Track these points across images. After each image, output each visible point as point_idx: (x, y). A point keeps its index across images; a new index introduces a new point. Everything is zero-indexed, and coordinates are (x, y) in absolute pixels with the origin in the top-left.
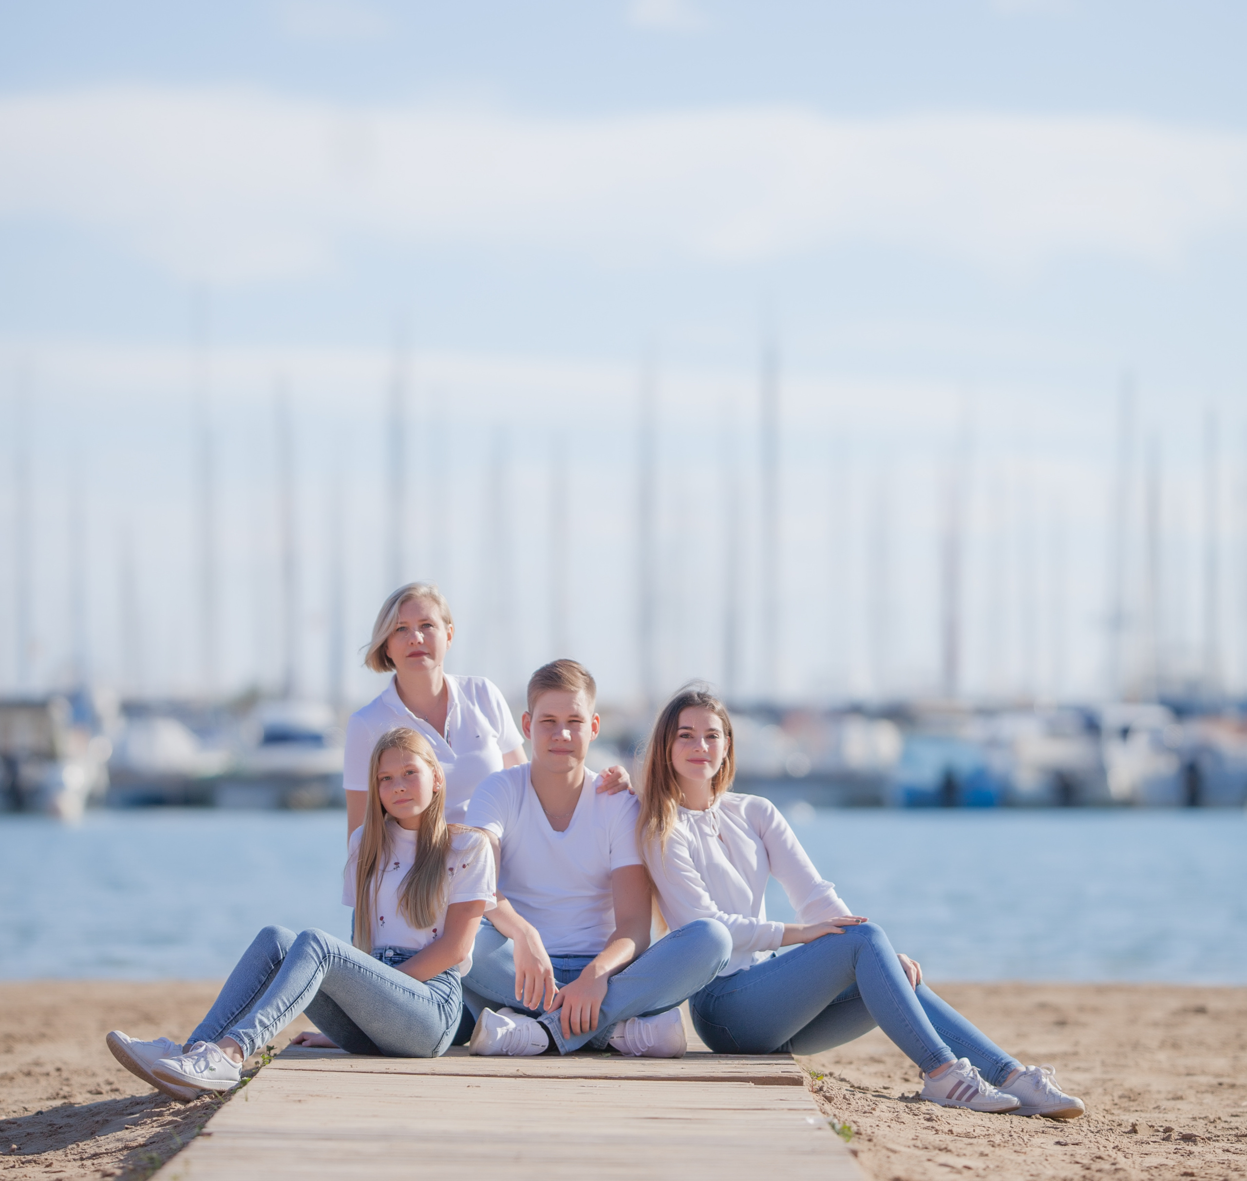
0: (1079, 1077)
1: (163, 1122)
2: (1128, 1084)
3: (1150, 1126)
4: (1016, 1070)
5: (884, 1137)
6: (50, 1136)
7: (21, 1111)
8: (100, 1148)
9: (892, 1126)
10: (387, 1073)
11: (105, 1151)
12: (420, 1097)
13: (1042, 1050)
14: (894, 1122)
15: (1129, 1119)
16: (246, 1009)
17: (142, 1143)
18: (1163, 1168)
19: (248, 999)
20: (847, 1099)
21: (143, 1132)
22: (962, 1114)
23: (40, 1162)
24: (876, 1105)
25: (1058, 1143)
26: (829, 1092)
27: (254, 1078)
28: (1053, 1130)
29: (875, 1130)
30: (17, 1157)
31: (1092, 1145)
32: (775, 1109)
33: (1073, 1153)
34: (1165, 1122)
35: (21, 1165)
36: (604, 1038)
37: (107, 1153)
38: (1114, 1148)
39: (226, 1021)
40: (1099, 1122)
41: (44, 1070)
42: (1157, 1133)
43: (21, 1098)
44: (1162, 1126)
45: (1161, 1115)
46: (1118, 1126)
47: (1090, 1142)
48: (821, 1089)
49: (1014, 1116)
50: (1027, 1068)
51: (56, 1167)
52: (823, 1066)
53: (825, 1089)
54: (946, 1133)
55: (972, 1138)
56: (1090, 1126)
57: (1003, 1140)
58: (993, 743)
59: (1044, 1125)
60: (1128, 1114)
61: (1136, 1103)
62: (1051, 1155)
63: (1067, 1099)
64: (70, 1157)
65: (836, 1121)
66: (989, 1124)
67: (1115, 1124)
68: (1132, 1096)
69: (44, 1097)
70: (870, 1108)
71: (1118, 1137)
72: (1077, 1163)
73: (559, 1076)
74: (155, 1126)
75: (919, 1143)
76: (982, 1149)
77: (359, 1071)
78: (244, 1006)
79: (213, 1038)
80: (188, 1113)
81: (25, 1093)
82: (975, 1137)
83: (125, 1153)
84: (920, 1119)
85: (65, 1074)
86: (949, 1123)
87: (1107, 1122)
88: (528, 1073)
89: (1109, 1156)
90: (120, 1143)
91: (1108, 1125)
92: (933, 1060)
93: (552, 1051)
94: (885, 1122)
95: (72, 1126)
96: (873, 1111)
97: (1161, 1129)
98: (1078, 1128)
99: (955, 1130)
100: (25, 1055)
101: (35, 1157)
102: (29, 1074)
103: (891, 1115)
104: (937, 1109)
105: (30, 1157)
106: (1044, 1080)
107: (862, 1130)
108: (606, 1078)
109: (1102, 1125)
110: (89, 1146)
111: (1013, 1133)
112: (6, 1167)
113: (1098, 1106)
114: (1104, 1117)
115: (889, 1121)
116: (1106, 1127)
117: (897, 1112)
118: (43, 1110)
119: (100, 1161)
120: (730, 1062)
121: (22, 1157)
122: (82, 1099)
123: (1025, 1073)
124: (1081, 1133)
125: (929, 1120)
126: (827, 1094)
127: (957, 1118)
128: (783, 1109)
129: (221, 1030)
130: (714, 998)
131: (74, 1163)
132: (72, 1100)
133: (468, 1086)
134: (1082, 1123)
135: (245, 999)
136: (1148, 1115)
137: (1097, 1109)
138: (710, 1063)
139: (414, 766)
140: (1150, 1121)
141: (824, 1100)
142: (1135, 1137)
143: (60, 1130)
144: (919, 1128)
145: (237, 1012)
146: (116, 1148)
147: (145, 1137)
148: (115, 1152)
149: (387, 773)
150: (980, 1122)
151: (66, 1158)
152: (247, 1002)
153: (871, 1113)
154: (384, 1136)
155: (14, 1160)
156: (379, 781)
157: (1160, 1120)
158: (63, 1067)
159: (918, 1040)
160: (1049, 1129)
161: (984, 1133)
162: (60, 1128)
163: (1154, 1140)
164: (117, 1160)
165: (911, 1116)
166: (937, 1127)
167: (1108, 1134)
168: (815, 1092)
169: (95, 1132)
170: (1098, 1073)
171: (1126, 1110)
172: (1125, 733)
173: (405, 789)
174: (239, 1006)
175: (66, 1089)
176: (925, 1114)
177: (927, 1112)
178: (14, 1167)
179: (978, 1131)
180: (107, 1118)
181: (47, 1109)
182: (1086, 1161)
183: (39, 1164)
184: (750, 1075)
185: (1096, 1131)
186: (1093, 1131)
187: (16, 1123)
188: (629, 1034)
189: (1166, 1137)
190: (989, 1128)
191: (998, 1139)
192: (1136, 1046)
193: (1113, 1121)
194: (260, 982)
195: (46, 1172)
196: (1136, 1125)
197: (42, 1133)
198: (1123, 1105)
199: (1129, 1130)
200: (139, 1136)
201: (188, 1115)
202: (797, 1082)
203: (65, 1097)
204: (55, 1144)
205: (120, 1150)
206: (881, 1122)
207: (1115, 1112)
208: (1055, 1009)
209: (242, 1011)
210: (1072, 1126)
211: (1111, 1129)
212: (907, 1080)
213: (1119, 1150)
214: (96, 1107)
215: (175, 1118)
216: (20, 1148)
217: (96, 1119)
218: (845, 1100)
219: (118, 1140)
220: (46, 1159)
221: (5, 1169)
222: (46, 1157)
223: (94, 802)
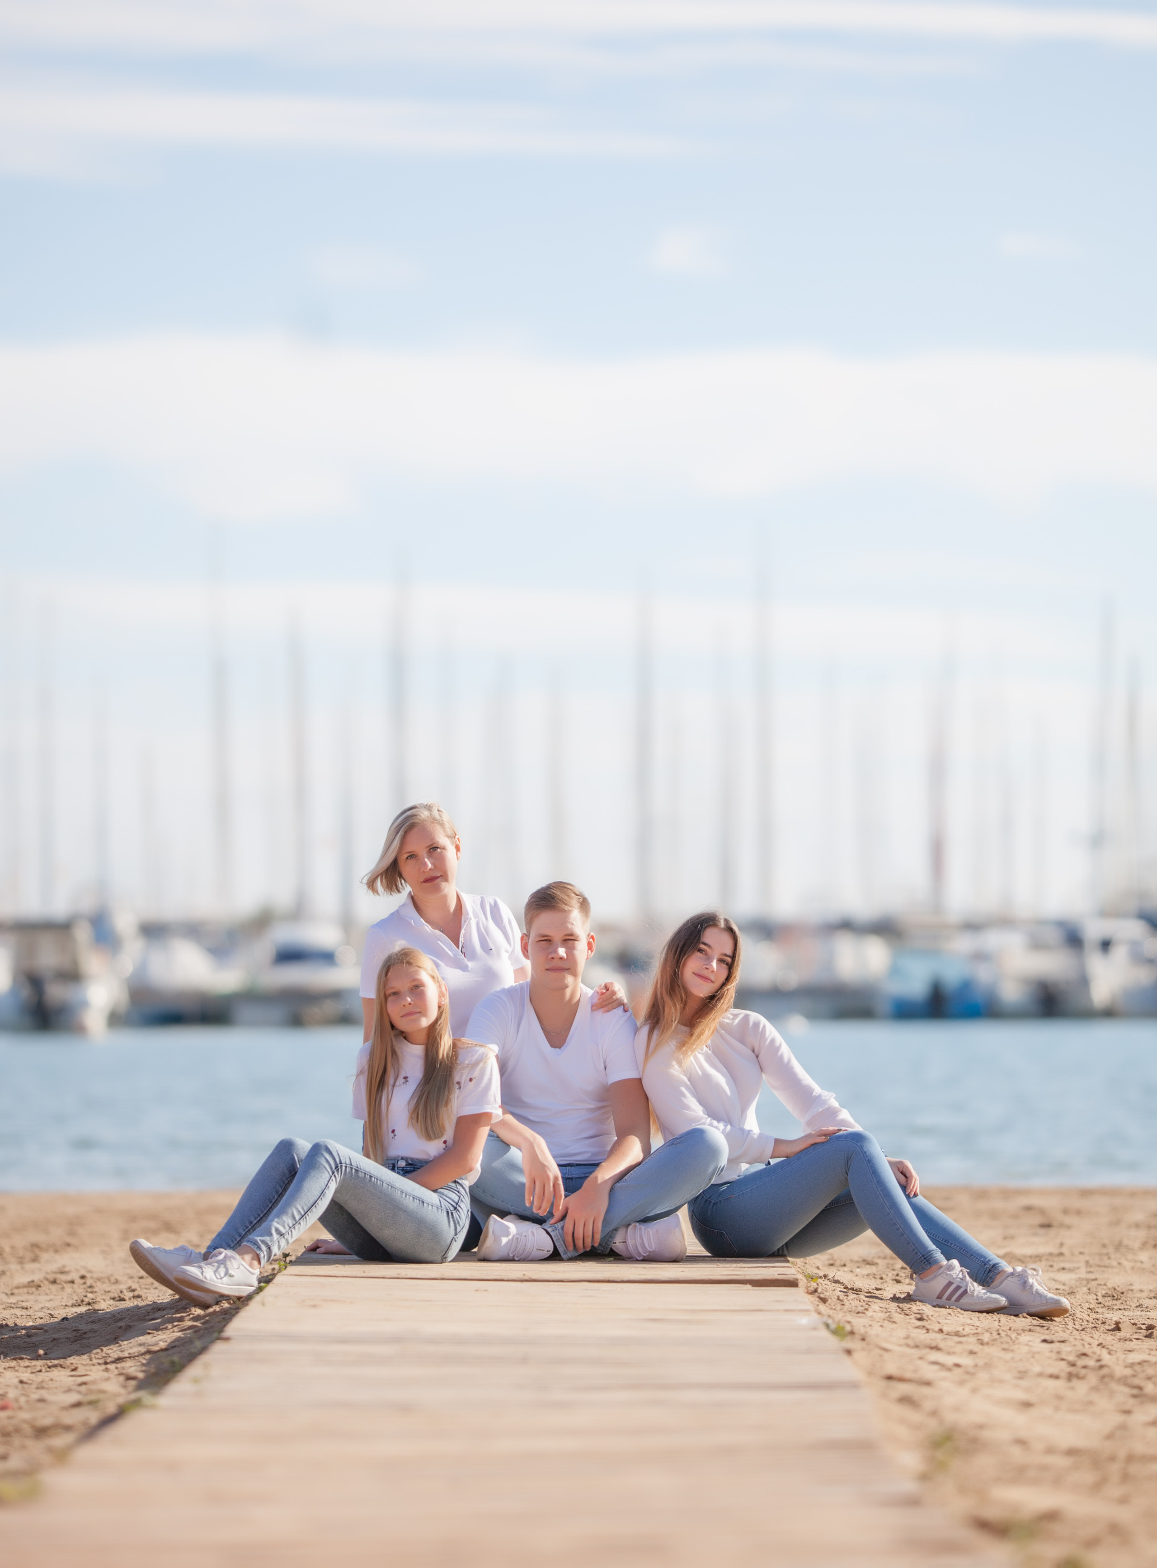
0: (1063, 1277)
1: (184, 1327)
2: (1110, 1284)
3: (1133, 1324)
4: (1003, 1271)
5: (877, 1336)
6: (76, 1341)
7: (48, 1318)
8: (123, 1353)
9: (884, 1325)
10: (398, 1278)
11: (127, 1355)
12: (430, 1301)
13: (1029, 1251)
14: (886, 1322)
15: (1114, 1317)
16: (264, 1219)
17: (163, 1347)
18: (1145, 1364)
19: (265, 1209)
20: (840, 1300)
21: (164, 1336)
22: (952, 1314)
23: (66, 1366)
24: (869, 1305)
25: (1045, 1341)
26: (823, 1293)
27: (271, 1284)
28: (1040, 1328)
29: (869, 1330)
30: (44, 1361)
31: (1077, 1343)
32: (770, 1311)
33: (1059, 1350)
34: (1147, 1320)
35: (48, 1369)
36: (606, 1243)
37: (130, 1357)
38: (1098, 1345)
39: (244, 1230)
40: (1084, 1321)
41: (69, 1278)
42: (1140, 1331)
43: (48, 1305)
44: (1144, 1324)
45: (1144, 1313)
46: (1102, 1323)
47: (1075, 1339)
48: (816, 1291)
49: (1002, 1315)
50: (1014, 1269)
51: (81, 1371)
52: (818, 1268)
53: (819, 1290)
54: (936, 1332)
55: (961, 1336)
56: (1075, 1324)
57: (992, 1338)
58: (980, 957)
59: (1030, 1324)
60: (1111, 1312)
61: (1120, 1301)
62: (1038, 1353)
63: (1054, 1299)
64: (95, 1361)
65: (830, 1321)
66: (978, 1323)
67: (1099, 1322)
68: (1115, 1295)
69: (69, 1304)
70: (863, 1308)
71: (1102, 1335)
72: (1063, 1360)
73: (564, 1280)
74: (176, 1330)
75: (910, 1342)
76: (971, 1347)
77: (371, 1276)
78: (262, 1215)
79: (232, 1246)
80: (207, 1318)
81: (51, 1300)
82: (965, 1336)
83: (148, 1357)
84: (911, 1319)
85: (89, 1282)
86: (939, 1323)
87: (1091, 1320)
88: (534, 1277)
89: (1094, 1353)
90: (143, 1347)
91: (1092, 1323)
92: (923, 1262)
93: (555, 1256)
94: (878, 1322)
95: (96, 1332)
96: (866, 1312)
97: (1144, 1327)
98: (1064, 1326)
99: (945, 1329)
100: (51, 1263)
101: (61, 1361)
102: (54, 1282)
103: (883, 1315)
104: (927, 1309)
105: (56, 1362)
106: (1031, 1280)
107: (855, 1330)
108: (609, 1281)
109: (1086, 1323)
110: (113, 1351)
111: (1001, 1332)
112: (34, 1371)
113: (1083, 1305)
114: (1089, 1315)
115: (881, 1321)
116: (1091, 1325)
117: (890, 1312)
118: (69, 1317)
119: (123, 1364)
120: (728, 1265)
121: (48, 1361)
122: (105, 1305)
123: (1012, 1274)
124: (1067, 1331)
125: (920, 1319)
126: (822, 1296)
127: (947, 1318)
128: (778, 1310)
129: (240, 1238)
130: (712, 1203)
131: (98, 1367)
132: (96, 1307)
133: (477, 1290)
134: (1067, 1322)
135: (263, 1209)
136: (1131, 1313)
137: (1082, 1308)
138: (709, 1266)
139: (420, 980)
140: (1133, 1319)
141: (819, 1301)
142: (1119, 1334)
143: (84, 1336)
144: (910, 1328)
145: (255, 1222)
146: (138, 1353)
147: (166, 1342)
148: (137, 1356)
149: (393, 988)
150: (969, 1321)
151: (91, 1362)
152: (265, 1212)
153: (864, 1313)
154: (396, 1339)
155: (41, 1364)
156: (386, 997)
157: (1140, 1317)
158: (88, 1275)
159: (909, 1243)
160: (1036, 1327)
161: (973, 1332)
162: (85, 1334)
163: (1137, 1337)
164: (139, 1364)
165: (902, 1316)
166: (928, 1327)
167: (1093, 1331)
168: (811, 1294)
169: (118, 1337)
170: (1082, 1273)
171: (1109, 1308)
172: (1106, 945)
173: (412, 1003)
174: (257, 1216)
175: (90, 1296)
176: (915, 1314)
177: (918, 1312)
178: (40, 1371)
179: (968, 1330)
180: (130, 1324)
181: (72, 1316)
182: (1071, 1358)
183: (64, 1368)
184: (748, 1278)
185: (1081, 1329)
186: (1078, 1329)
187: (43, 1329)
188: (630, 1240)
189: (1149, 1334)
190: (978, 1326)
191: (986, 1337)
192: (1119, 1246)
193: (1098, 1320)
194: (277, 1192)
195: (72, 1376)
196: (1120, 1323)
197: (67, 1338)
198: (1106, 1304)
199: (1112, 1327)
200: (160, 1340)
201: (207, 1320)
202: (793, 1284)
203: (89, 1304)
204: (80, 1349)
205: (142, 1354)
206: (874, 1322)
207: (1100, 1310)
208: (1042, 1212)
209: (259, 1220)
210: (1058, 1324)
211: (1095, 1327)
212: (898, 1282)
213: (1103, 1347)
214: (119, 1313)
215: (195, 1324)
216: (46, 1353)
217: (120, 1324)
218: (838, 1301)
219: (140, 1345)
220: (72, 1364)
221: (32, 1373)
222: (71, 1362)
223: (116, 1020)
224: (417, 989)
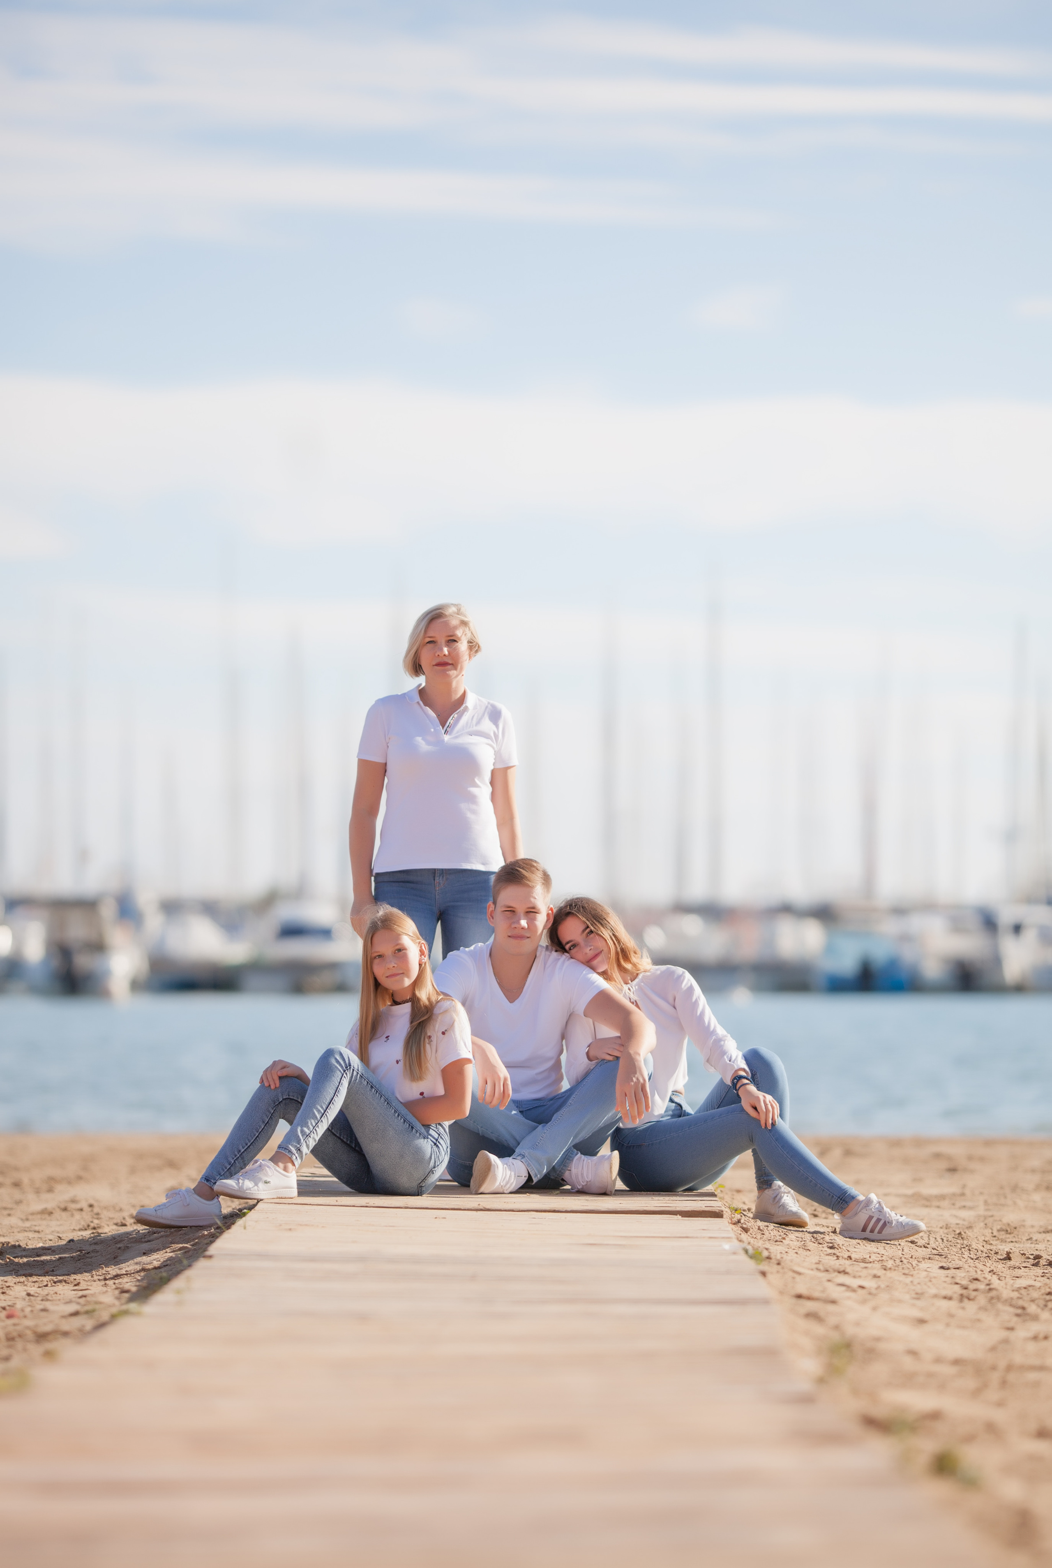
0: (964, 1214)
1: (175, 1248)
2: (1005, 1220)
3: (1022, 1254)
5: (791, 1261)
6: (79, 1260)
7: (56, 1240)
8: (121, 1270)
9: (799, 1252)
10: (367, 1207)
11: (125, 1273)
12: (394, 1226)
13: (934, 1191)
14: (801, 1249)
15: (1005, 1248)
17: (157, 1266)
18: (1030, 1289)
19: (252, 1138)
20: (761, 1230)
21: (158, 1256)
22: (861, 1243)
23: (69, 1282)
24: (787, 1235)
25: (942, 1268)
26: (746, 1224)
27: (253, 1211)
28: (939, 1256)
29: (785, 1256)
30: (50, 1277)
31: (971, 1269)
32: (697, 1238)
33: (954, 1275)
34: (1035, 1251)
35: (54, 1284)
37: (127, 1274)
38: (990, 1272)
39: (233, 1158)
40: (979, 1251)
41: (78, 1206)
42: (1028, 1260)
43: (57, 1229)
44: (1032, 1255)
45: (1033, 1246)
46: (995, 1254)
47: (970, 1266)
48: (739, 1221)
51: (83, 1285)
52: (744, 1203)
53: (742, 1221)
54: (845, 1259)
55: (868, 1263)
56: (970, 1254)
57: (895, 1265)
58: (905, 938)
59: (931, 1253)
60: (1004, 1244)
61: (1013, 1235)
62: (935, 1277)
64: (96, 1278)
65: (749, 1248)
66: (883, 1252)
67: (992, 1252)
68: (1009, 1230)
69: (77, 1228)
70: (781, 1237)
71: (994, 1263)
72: (957, 1284)
73: (515, 1210)
74: (168, 1251)
75: (821, 1267)
76: (875, 1272)
77: (343, 1205)
78: (249, 1144)
80: (197, 1240)
81: (61, 1225)
82: (871, 1262)
83: (142, 1274)
84: (823, 1247)
85: (96, 1210)
86: (848, 1251)
87: (985, 1250)
88: (488, 1207)
89: (985, 1278)
90: (139, 1266)
91: (986, 1253)
94: (794, 1249)
95: (98, 1252)
96: (783, 1240)
97: (1032, 1257)
98: (960, 1255)
99: (853, 1256)
100: (64, 1193)
101: (65, 1278)
102: (65, 1209)
103: (799, 1244)
105: (61, 1278)
107: (772, 1256)
108: (554, 1211)
109: (981, 1253)
110: (113, 1270)
111: (903, 1259)
112: (41, 1285)
113: (979, 1237)
114: (983, 1246)
115: (797, 1249)
116: (984, 1255)
117: (805, 1241)
118: (75, 1239)
119: (120, 1280)
121: (55, 1277)
122: (109, 1230)
124: (962, 1259)
125: (831, 1248)
126: (744, 1226)
127: (856, 1247)
128: (704, 1237)
129: (229, 1167)
131: (98, 1282)
132: (100, 1231)
133: (436, 1218)
134: (964, 1251)
135: (250, 1138)
136: (1021, 1245)
137: (978, 1240)
139: (402, 945)
140: (1023, 1250)
141: (741, 1231)
142: (1009, 1263)
143: (87, 1255)
144: (822, 1255)
146: (134, 1270)
147: (159, 1261)
148: (133, 1273)
149: (379, 952)
150: (876, 1250)
151: (92, 1279)
153: (782, 1242)
154: (361, 1259)
155: (47, 1280)
157: (1030, 1249)
158: (95, 1204)
160: (935, 1256)
161: (878, 1259)
162: (88, 1253)
163: (1025, 1265)
164: (135, 1280)
165: (816, 1245)
166: (838, 1254)
167: (986, 1260)
168: (734, 1224)
169: (117, 1257)
170: (981, 1211)
171: (1003, 1241)
172: (1017, 929)
173: (396, 966)
174: (244, 1145)
175: (96, 1221)
176: (828, 1243)
177: (830, 1241)
178: (47, 1286)
179: (874, 1257)
180: (128, 1245)
181: (77, 1238)
182: (964, 1282)
183: (68, 1283)
184: (678, 1209)
185: (976, 1258)
186: (973, 1258)
187: (51, 1249)
189: (1036, 1263)
190: (883, 1254)
191: (890, 1264)
192: (1015, 1188)
193: (991, 1250)
195: (74, 1290)
196: (1010, 1253)
197: (72, 1257)
198: (1000, 1237)
199: (1004, 1257)
200: (154, 1260)
201: (197, 1242)
202: (718, 1215)
203: (94, 1228)
204: (84, 1267)
205: (138, 1272)
206: (790, 1250)
207: (994, 1243)
208: (949, 1158)
210: (955, 1253)
211: (988, 1257)
212: (815, 1216)
213: (994, 1274)
214: (119, 1236)
215: (186, 1245)
216: (53, 1270)
217: (119, 1246)
218: (759, 1231)
219: (137, 1263)
220: (75, 1279)
221: (39, 1287)
222: (75, 1278)
223: (137, 986)
224: (400, 951)
